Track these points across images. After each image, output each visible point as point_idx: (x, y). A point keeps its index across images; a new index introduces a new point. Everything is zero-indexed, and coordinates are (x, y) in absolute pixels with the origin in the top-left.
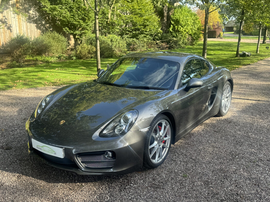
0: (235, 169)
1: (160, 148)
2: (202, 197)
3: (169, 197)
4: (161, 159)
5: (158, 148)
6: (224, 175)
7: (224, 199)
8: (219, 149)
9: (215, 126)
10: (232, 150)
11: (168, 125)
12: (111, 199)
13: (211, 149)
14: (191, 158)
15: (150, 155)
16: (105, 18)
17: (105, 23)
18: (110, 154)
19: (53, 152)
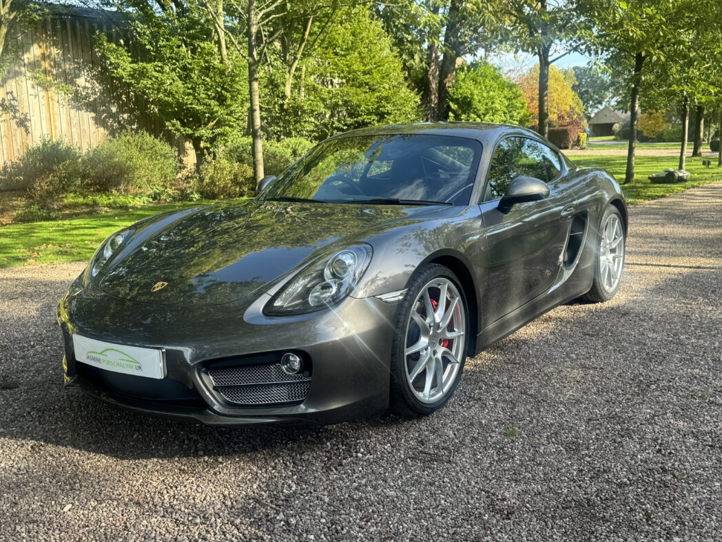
0: (650, 413)
1: (437, 360)
2: (563, 478)
3: (468, 481)
4: (441, 394)
5: (430, 359)
6: (622, 429)
7: (628, 482)
8: (602, 372)
9: (585, 324)
10: (636, 372)
11: (457, 297)
12: (302, 489)
13: (577, 373)
14: (525, 393)
15: (409, 374)
16: (278, 96)
17: (277, 109)
18: (296, 361)
19: (134, 364)
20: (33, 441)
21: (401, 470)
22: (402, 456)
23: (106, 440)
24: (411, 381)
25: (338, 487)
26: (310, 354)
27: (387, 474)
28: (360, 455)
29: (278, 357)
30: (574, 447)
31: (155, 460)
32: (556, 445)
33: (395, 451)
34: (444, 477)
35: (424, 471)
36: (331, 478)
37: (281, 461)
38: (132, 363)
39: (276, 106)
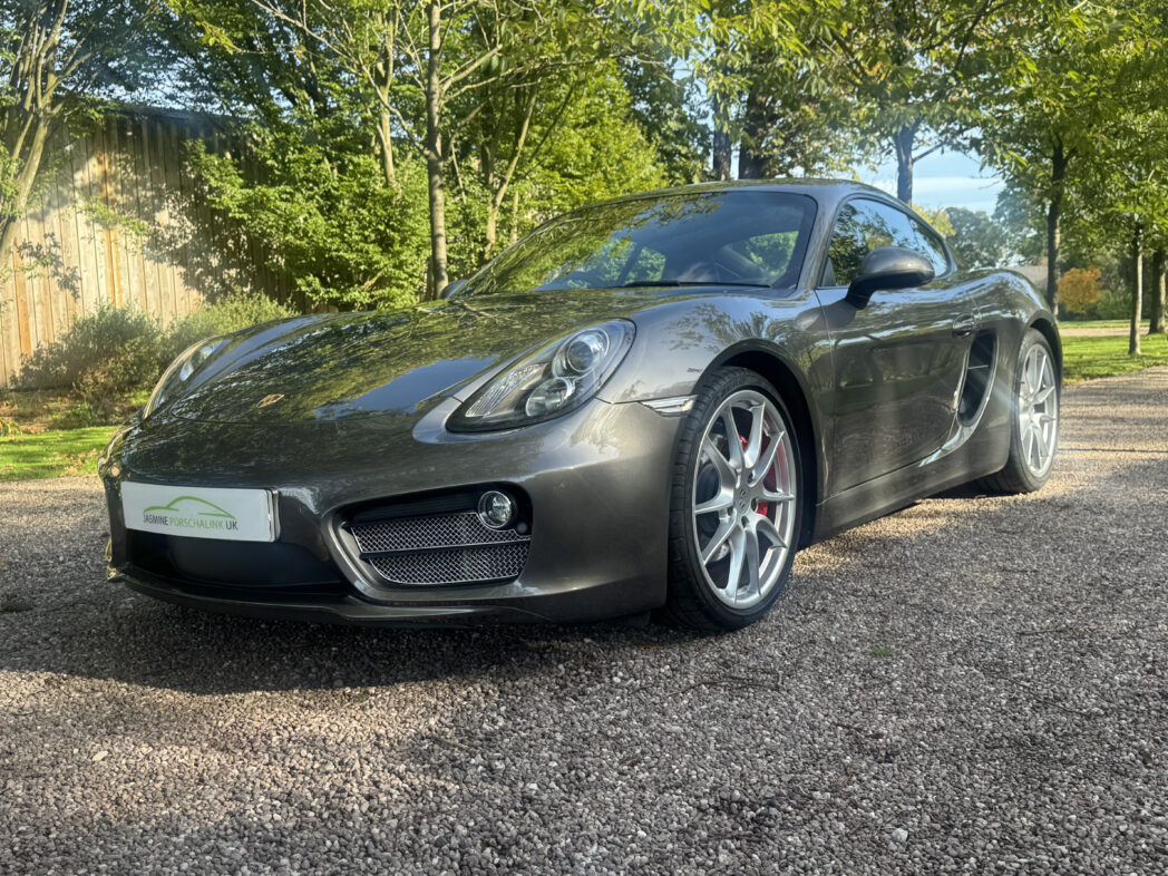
1: (749, 535)
4: (757, 596)
5: (738, 529)
8: (1036, 576)
12: (515, 724)
13: (993, 579)
15: (702, 550)
16: (475, 240)
17: (473, 261)
18: (504, 505)
19: (224, 520)
20: (50, 673)
21: (690, 700)
22: (692, 682)
23: (175, 670)
24: (705, 563)
25: (579, 721)
26: (529, 492)
27: (666, 705)
28: (616, 679)
29: (471, 497)
30: (998, 670)
31: (259, 693)
32: (966, 668)
33: (678, 675)
34: (768, 708)
35: (730, 700)
36: (566, 710)
37: (479, 690)
38: (221, 519)
39: (473, 255)
